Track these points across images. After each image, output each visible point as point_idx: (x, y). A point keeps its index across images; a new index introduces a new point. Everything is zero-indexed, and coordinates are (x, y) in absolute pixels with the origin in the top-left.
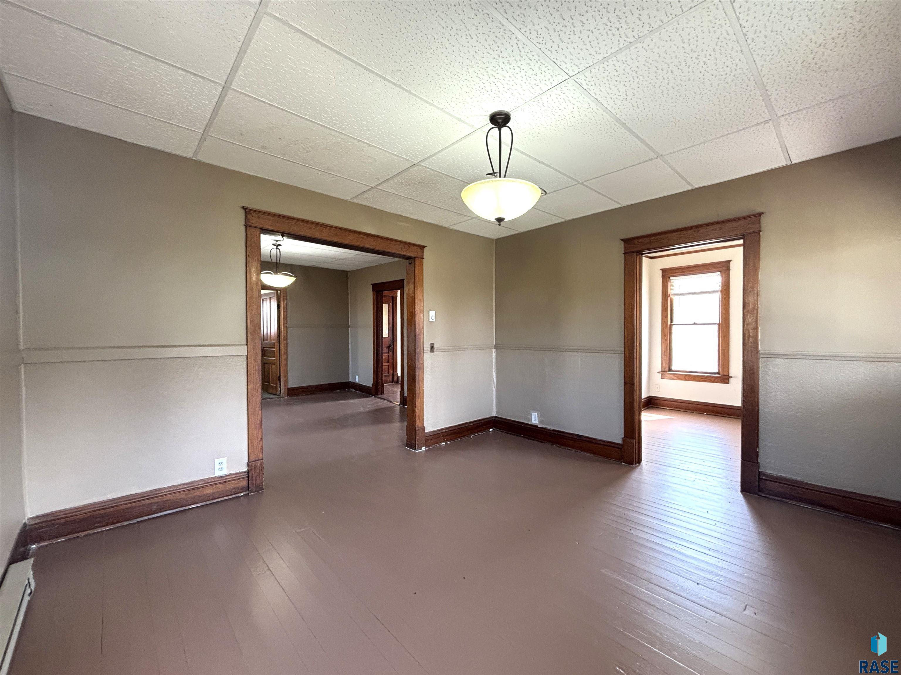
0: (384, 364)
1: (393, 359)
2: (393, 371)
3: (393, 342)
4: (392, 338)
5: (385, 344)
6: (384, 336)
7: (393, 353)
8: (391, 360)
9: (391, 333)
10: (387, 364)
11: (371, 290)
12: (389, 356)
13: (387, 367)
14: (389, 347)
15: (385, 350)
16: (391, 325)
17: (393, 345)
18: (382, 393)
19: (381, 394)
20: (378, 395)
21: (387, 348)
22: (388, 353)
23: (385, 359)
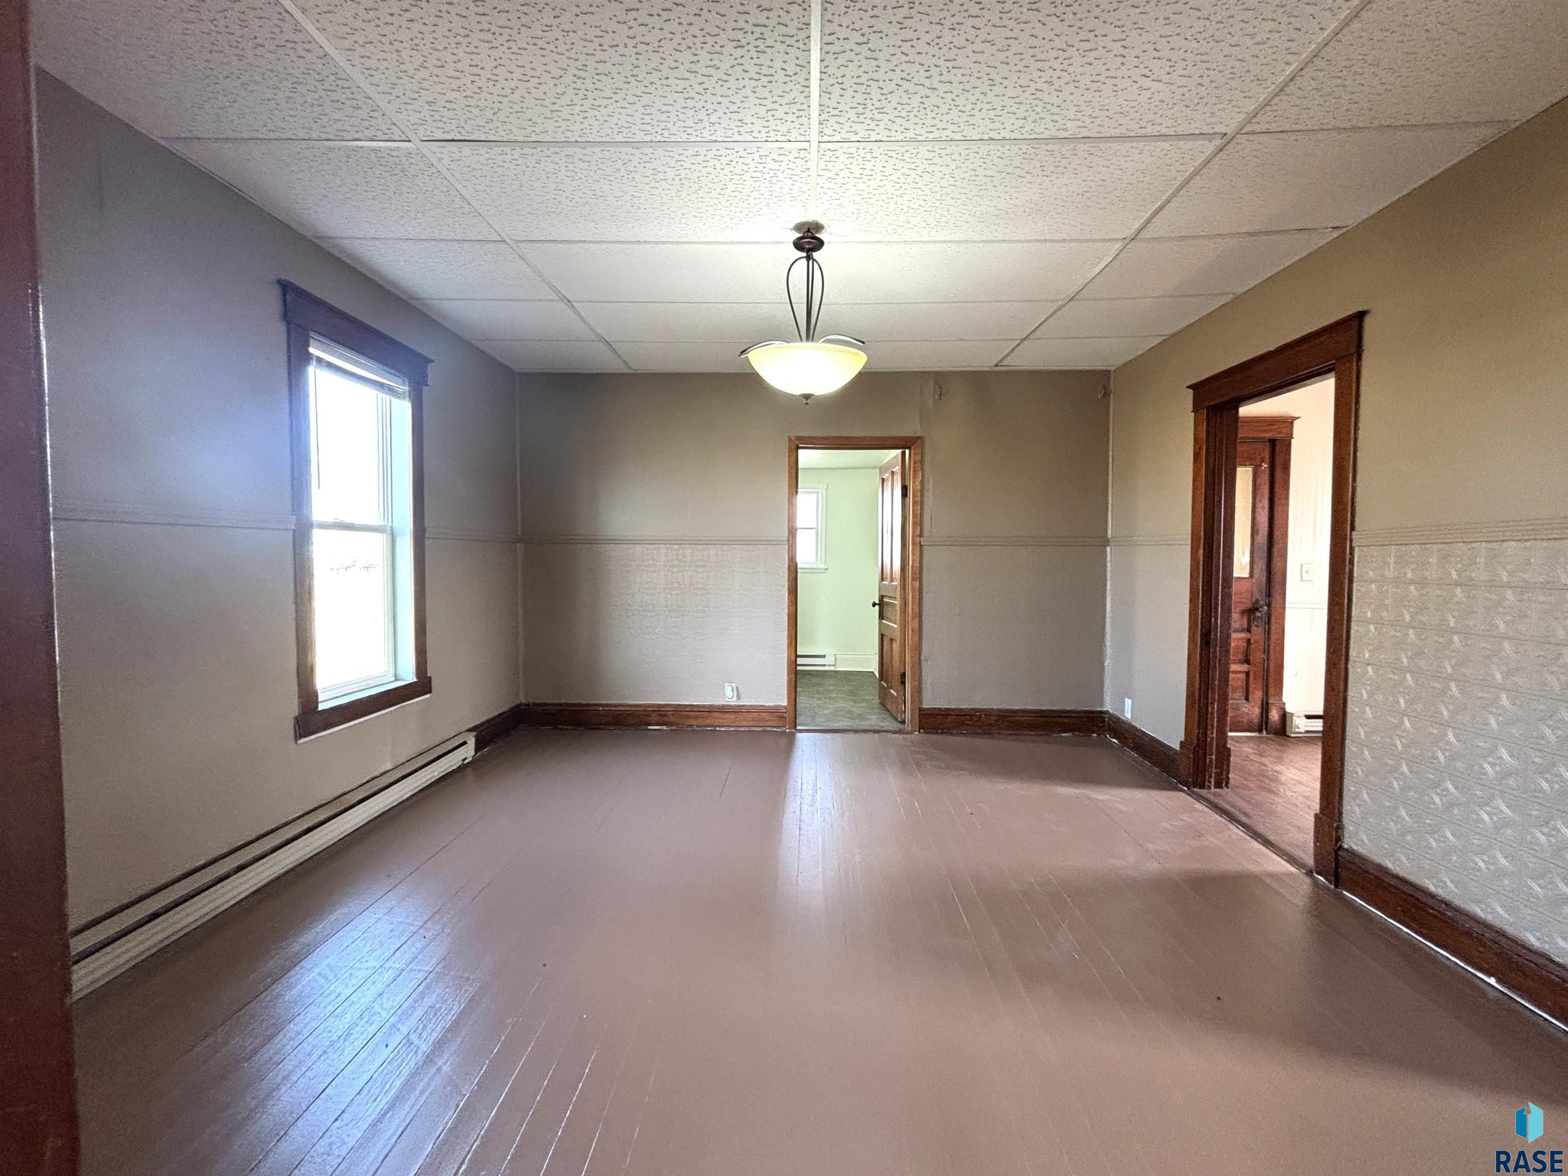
0: (1233, 667)
1: (1267, 651)
2: (1266, 693)
3: (1269, 595)
4: (1264, 579)
5: (1240, 598)
6: (1237, 573)
7: (1268, 633)
8: (1257, 656)
9: (1261, 565)
10: (1245, 667)
11: (1190, 406)
12: (1249, 641)
13: (1243, 676)
14: (1250, 612)
15: (1237, 620)
16: (1262, 538)
17: (1269, 605)
18: (1222, 782)
19: (1218, 785)
20: (1202, 786)
21: (1243, 612)
22: (1249, 630)
23: (1237, 647)
